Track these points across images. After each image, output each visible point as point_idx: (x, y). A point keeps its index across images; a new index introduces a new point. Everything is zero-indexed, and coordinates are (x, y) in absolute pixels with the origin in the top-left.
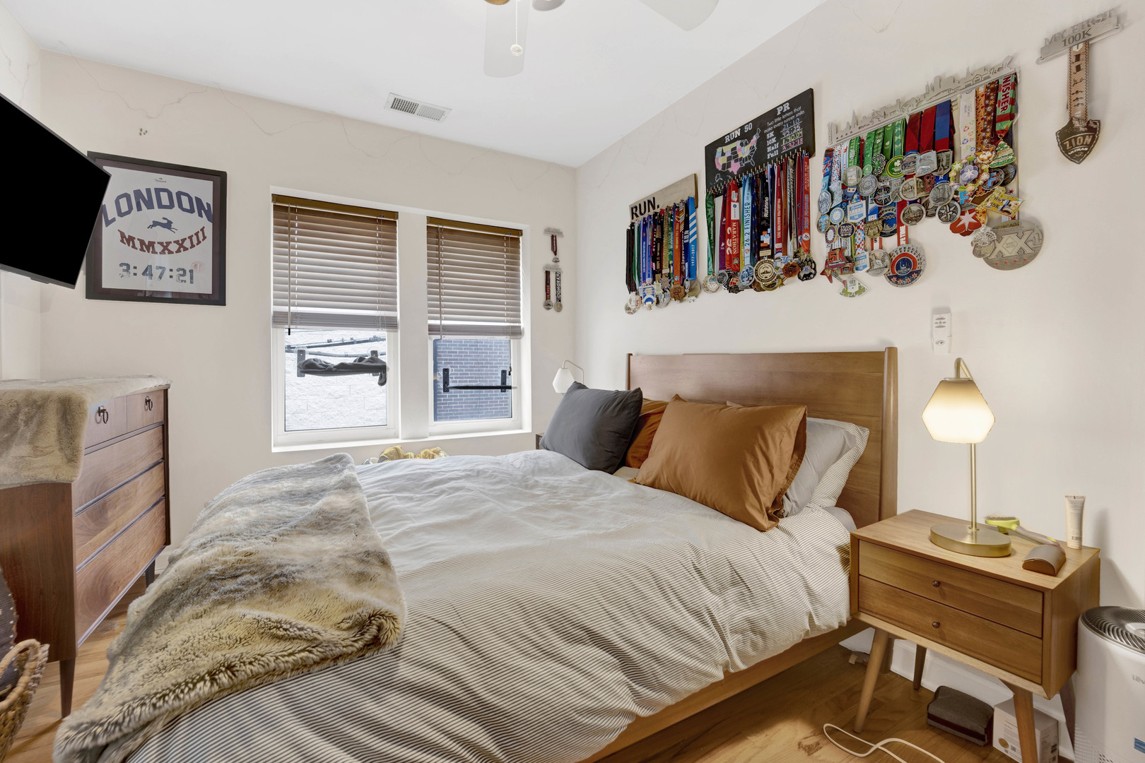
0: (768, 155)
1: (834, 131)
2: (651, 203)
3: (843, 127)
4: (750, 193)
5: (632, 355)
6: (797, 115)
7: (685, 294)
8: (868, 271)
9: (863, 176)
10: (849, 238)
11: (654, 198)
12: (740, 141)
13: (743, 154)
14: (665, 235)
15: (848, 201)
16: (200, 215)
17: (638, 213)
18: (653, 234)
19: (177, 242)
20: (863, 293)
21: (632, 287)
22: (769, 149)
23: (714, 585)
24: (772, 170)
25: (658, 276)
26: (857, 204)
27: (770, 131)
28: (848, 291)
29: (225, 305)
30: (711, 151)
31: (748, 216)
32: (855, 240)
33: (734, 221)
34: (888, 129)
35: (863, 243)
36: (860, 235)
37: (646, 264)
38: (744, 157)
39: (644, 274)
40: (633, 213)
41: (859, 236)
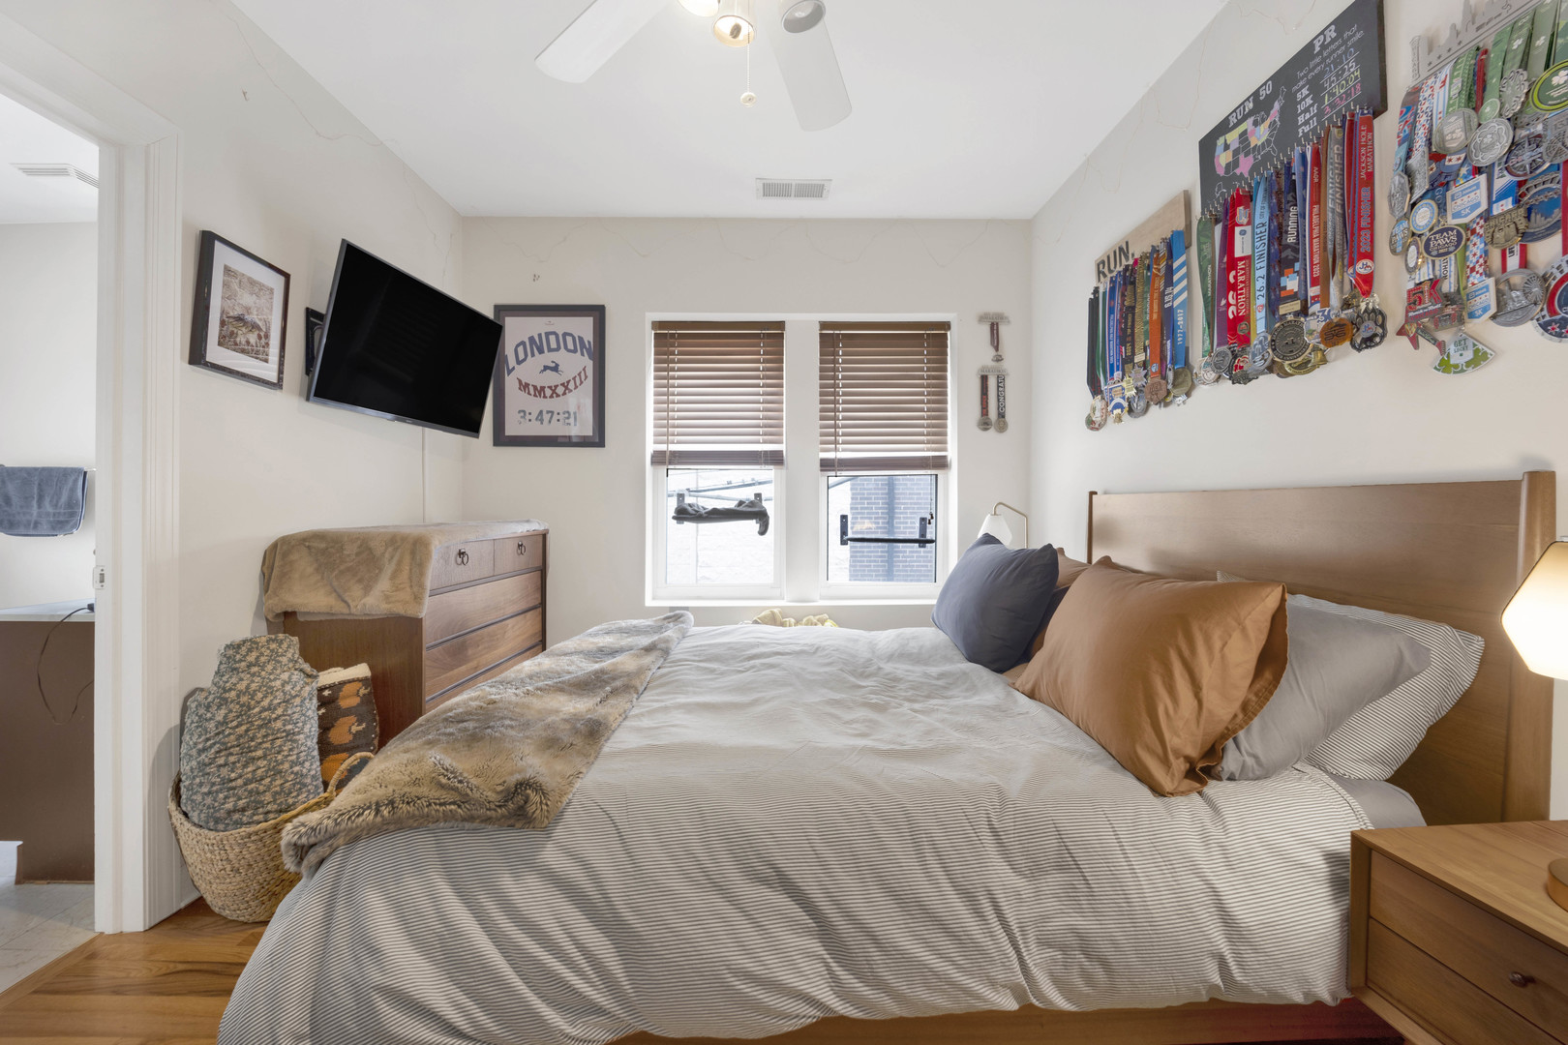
0: (1300, 130)
1: (1423, 49)
2: (1123, 251)
3: (1444, 36)
4: (1266, 205)
5: (1096, 493)
6: (1349, 44)
7: (1168, 393)
8: (1494, 317)
9: (1480, 125)
10: (1452, 256)
11: (1127, 243)
12: (1252, 118)
13: (1259, 139)
14: (1139, 299)
15: (1448, 183)
16: (583, 354)
17: (1106, 270)
18: (1123, 301)
19: (563, 384)
20: (1483, 363)
21: (1095, 387)
22: (1301, 120)
23: (1020, 861)
24: (1303, 156)
25: (1128, 366)
26: (1467, 185)
27: (1303, 86)
28: (1452, 362)
29: (604, 446)
30: (1207, 146)
31: (1262, 248)
32: (1465, 258)
33: (1241, 259)
34: (1543, 11)
35: (1481, 261)
36: (1477, 247)
37: (1112, 352)
38: (1259, 143)
39: (1112, 366)
40: (1099, 272)
41: (1475, 250)
